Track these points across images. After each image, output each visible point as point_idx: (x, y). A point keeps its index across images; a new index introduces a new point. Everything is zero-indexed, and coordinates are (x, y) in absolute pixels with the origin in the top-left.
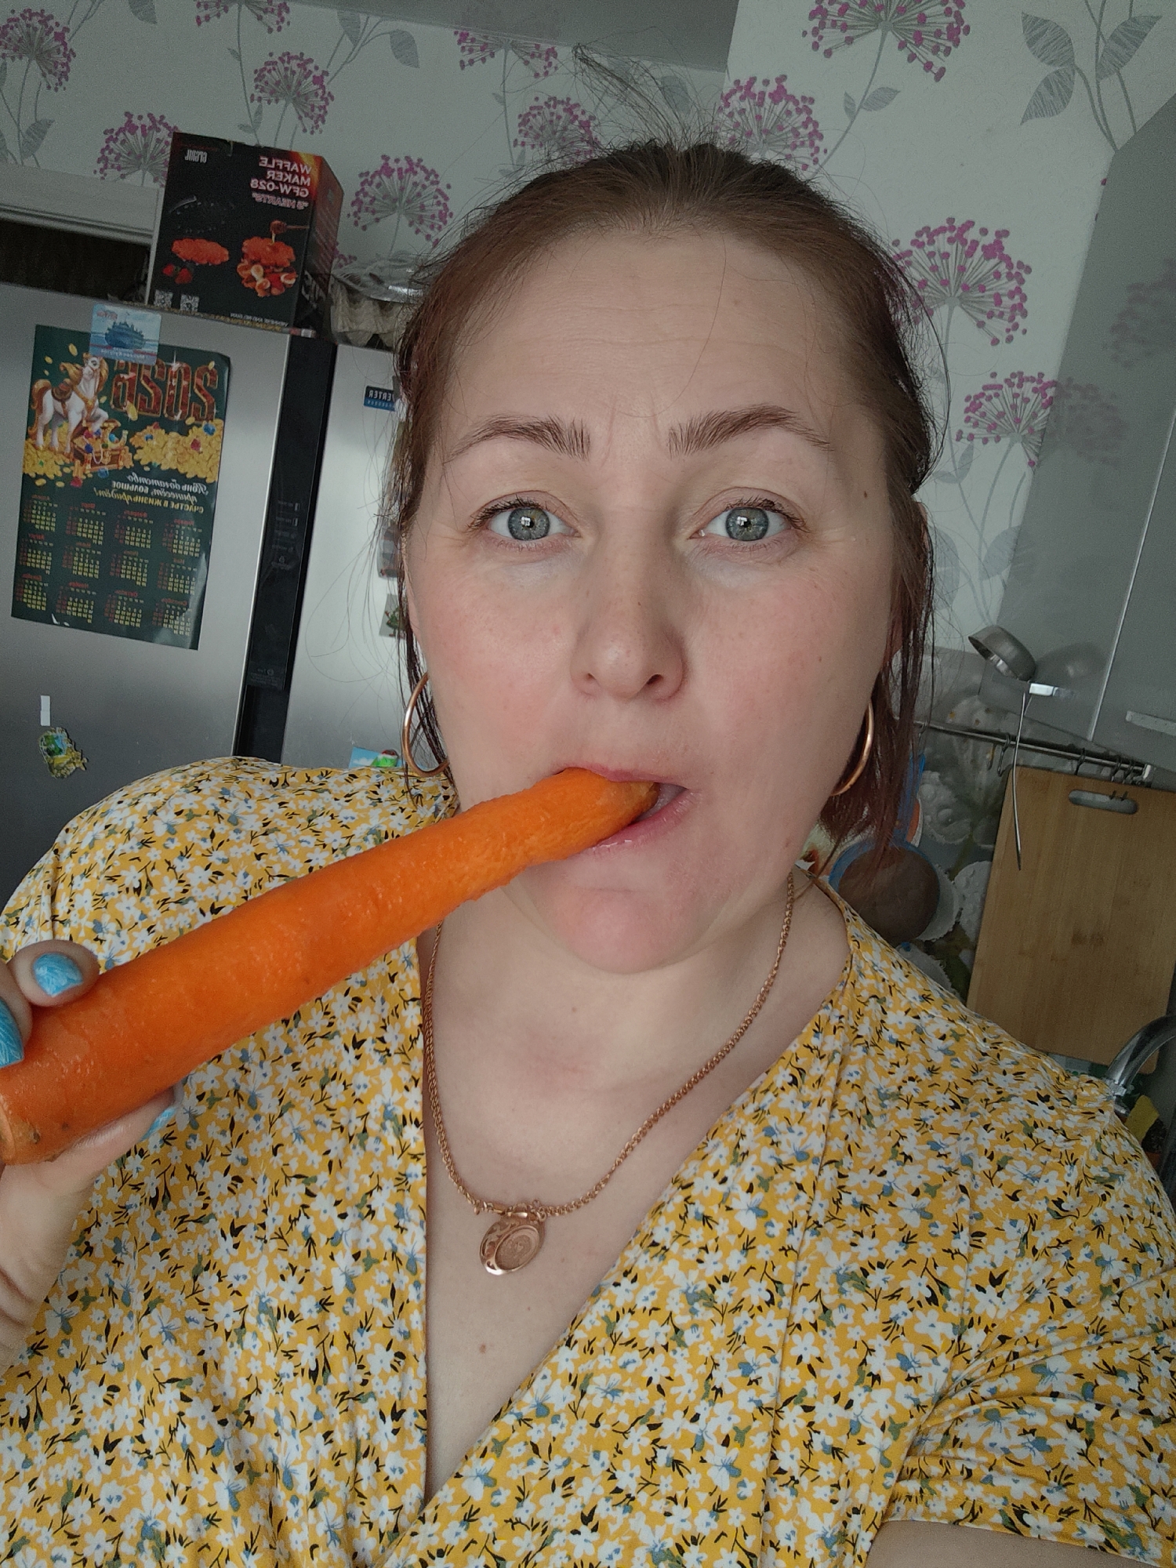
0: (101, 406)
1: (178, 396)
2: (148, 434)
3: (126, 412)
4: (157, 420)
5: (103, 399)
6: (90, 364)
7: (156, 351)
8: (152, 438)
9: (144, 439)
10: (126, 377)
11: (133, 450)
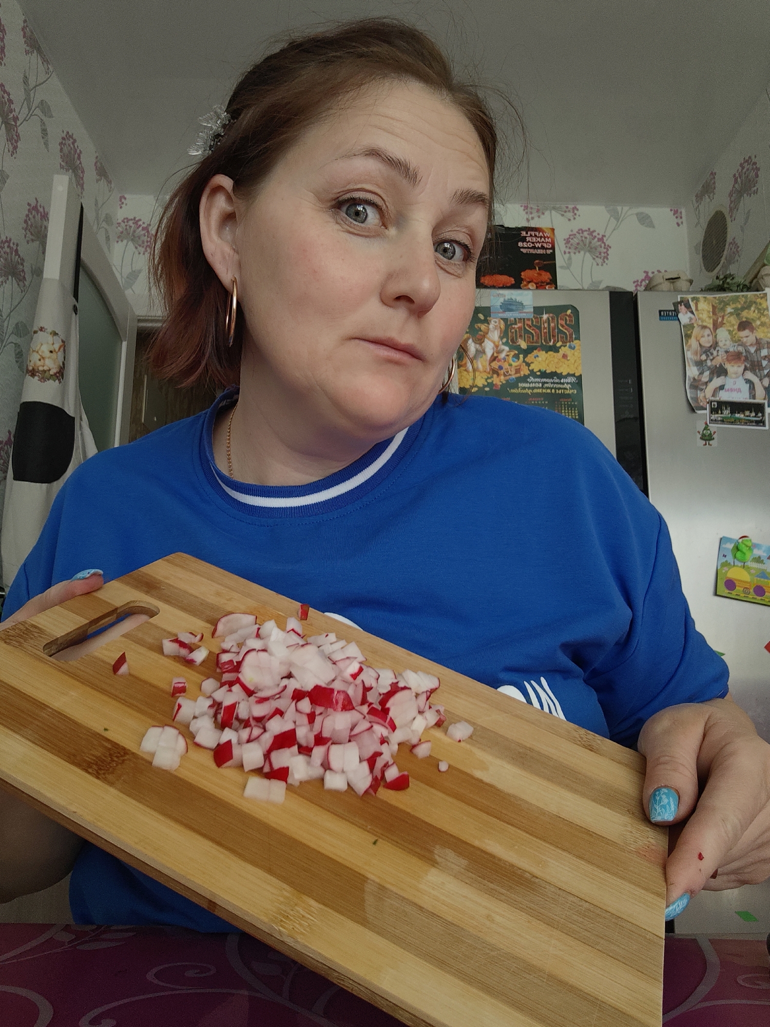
0: (503, 344)
1: (549, 332)
2: (536, 355)
3: (519, 345)
4: (539, 346)
5: (505, 340)
6: (492, 322)
7: (532, 310)
8: (538, 356)
9: (533, 357)
10: (516, 326)
11: (528, 365)
